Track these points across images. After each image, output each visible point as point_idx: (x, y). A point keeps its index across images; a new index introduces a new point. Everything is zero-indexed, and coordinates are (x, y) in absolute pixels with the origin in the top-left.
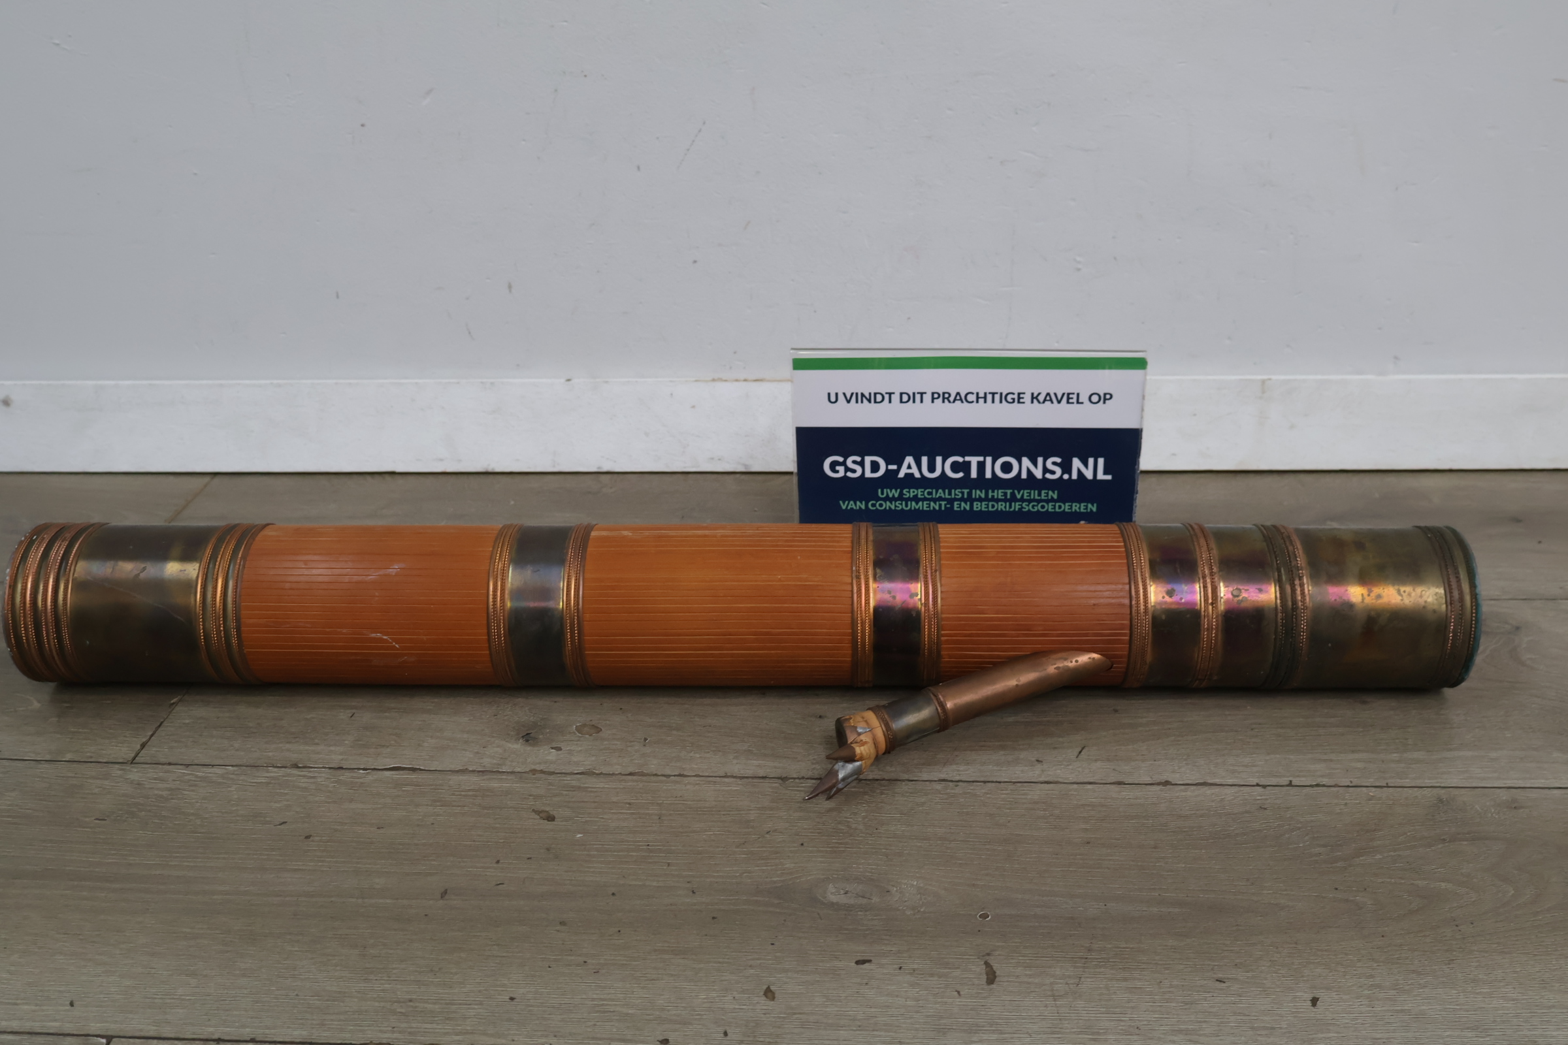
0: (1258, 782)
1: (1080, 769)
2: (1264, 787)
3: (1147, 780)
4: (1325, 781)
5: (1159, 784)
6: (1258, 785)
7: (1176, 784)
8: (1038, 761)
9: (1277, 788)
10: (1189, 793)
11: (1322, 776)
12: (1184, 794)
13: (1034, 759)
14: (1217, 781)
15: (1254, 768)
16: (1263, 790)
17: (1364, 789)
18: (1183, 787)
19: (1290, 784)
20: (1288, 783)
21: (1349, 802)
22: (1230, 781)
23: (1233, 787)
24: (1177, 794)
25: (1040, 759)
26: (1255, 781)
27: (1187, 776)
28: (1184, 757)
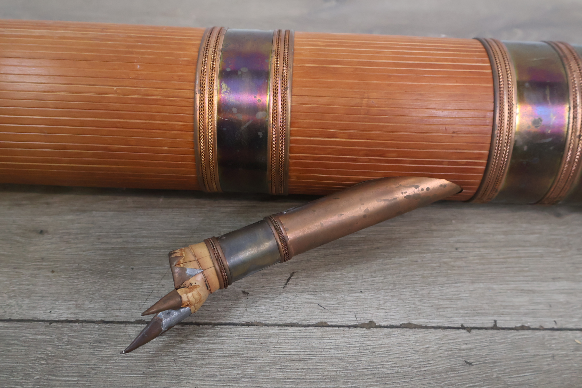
0: (462, 322)
1: (284, 305)
2: (469, 329)
3: (350, 320)
4: (529, 322)
5: (362, 326)
6: (463, 328)
7: (380, 327)
8: (244, 292)
9: (482, 331)
10: (392, 340)
11: (526, 314)
12: (387, 341)
13: (240, 290)
14: (422, 321)
15: (458, 302)
16: (468, 334)
17: (569, 333)
18: (386, 330)
19: (495, 327)
20: (491, 325)
21: (556, 352)
22: (435, 322)
23: (438, 330)
24: (380, 342)
25: (246, 290)
26: (458, 321)
27: (392, 314)
28: (390, 287)
